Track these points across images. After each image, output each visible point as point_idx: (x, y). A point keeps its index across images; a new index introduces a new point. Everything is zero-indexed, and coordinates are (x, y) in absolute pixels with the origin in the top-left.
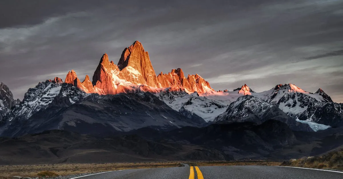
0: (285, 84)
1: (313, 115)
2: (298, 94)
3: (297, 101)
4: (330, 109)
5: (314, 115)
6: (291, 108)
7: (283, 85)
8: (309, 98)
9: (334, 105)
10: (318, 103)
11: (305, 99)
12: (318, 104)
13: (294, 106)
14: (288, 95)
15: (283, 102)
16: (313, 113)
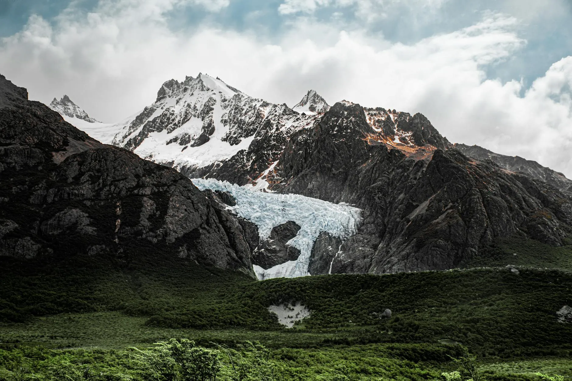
0: (187, 78)
1: (272, 168)
2: (225, 100)
3: (217, 124)
4: (347, 128)
5: (278, 165)
6: (189, 148)
7: (180, 82)
8: (261, 109)
9: (366, 113)
10: (297, 120)
11: (246, 113)
12: (295, 124)
13: (203, 140)
14: (189, 105)
15: (165, 131)
16: (274, 160)
